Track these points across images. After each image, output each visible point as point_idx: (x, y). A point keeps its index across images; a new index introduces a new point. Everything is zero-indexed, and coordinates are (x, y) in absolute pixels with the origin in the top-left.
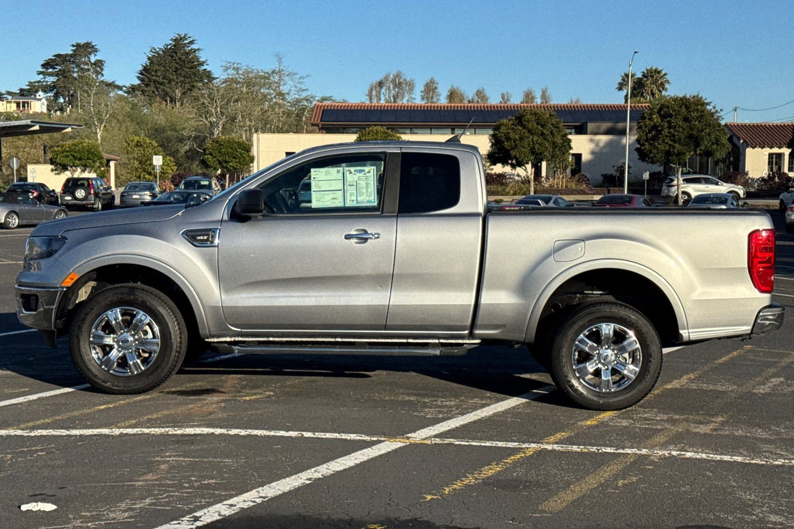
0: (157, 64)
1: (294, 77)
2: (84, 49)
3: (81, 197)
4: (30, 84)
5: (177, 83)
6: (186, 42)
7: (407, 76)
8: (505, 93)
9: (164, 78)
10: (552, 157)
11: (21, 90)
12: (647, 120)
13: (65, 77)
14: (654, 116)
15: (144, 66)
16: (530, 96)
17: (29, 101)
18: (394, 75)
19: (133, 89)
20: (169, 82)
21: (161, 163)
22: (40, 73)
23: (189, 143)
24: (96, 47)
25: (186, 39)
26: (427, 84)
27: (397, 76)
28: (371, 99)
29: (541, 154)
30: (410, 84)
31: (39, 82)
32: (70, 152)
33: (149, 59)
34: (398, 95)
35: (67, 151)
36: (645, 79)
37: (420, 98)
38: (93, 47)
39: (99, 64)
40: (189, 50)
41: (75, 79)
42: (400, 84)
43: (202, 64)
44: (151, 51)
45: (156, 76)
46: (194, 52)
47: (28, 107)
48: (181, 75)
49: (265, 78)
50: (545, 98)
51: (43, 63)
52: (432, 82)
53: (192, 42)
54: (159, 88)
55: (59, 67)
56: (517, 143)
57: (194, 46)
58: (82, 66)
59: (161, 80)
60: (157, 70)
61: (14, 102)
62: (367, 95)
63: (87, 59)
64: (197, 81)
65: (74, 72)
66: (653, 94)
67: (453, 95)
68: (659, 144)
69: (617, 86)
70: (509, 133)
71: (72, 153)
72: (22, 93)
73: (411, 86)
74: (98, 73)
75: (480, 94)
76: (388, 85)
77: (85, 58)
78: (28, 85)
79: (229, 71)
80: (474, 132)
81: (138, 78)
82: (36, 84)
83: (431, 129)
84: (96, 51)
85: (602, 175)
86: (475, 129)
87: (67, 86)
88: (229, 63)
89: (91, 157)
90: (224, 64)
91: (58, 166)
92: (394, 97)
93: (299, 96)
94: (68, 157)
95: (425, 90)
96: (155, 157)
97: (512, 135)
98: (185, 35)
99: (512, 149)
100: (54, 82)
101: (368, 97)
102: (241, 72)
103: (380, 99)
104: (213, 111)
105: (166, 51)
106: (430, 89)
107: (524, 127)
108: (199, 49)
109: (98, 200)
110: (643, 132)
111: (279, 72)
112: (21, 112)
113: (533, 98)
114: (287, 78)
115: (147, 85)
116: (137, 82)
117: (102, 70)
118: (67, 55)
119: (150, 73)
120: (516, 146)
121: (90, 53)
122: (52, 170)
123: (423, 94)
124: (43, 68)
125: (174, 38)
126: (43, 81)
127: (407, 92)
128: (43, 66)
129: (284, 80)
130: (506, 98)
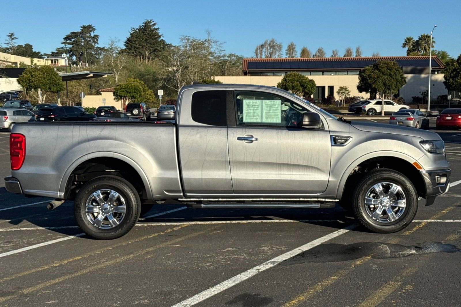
0: (135, 37)
1: (217, 43)
2: (88, 29)
3: (136, 114)
4: (58, 49)
5: (147, 48)
6: (151, 24)
7: (278, 41)
8: (335, 50)
9: (139, 45)
10: (396, 87)
11: (53, 53)
12: (450, 66)
13: (77, 45)
14: (455, 64)
15: (128, 38)
16: (350, 52)
17: (58, 59)
18: (270, 41)
19: (122, 51)
20: (143, 47)
21: (162, 94)
22: (63, 43)
23: (161, 82)
24: (94, 28)
25: (151, 23)
26: (289, 46)
27: (272, 42)
28: (257, 55)
29: (389, 86)
30: (279, 46)
31: (62, 48)
32: (125, 89)
33: (131, 34)
34: (272, 53)
35: (123, 89)
36: (421, 41)
37: (285, 53)
38: (92, 27)
39: (96, 37)
40: (153, 29)
41: (83, 46)
42: (274, 46)
43: (160, 37)
44: (132, 30)
45: (135, 44)
46: (156, 30)
47: (58, 62)
48: (149, 43)
49: (202, 44)
50: (358, 53)
51: (64, 37)
52: (292, 44)
53: (154, 24)
54: (137, 50)
55: (74, 40)
56: (376, 80)
57: (156, 27)
58: (86, 38)
59: (138, 46)
60: (135, 40)
61: (50, 60)
62: (254, 53)
63: (89, 34)
64: (158, 46)
65: (82, 42)
66: (425, 50)
67: (304, 52)
68: (458, 79)
69: (402, 45)
70: (371, 74)
71: (126, 90)
72: (53, 54)
73: (280, 47)
74: (95, 42)
75: (320, 51)
76: (267, 47)
77: (88, 34)
78: (56, 50)
79: (183, 41)
80: (335, 74)
81: (125, 45)
82: (61, 49)
83: (311, 72)
84: (94, 30)
85: (412, 97)
86: (336, 72)
87: (78, 50)
88: (184, 36)
89: (136, 92)
90: (181, 37)
91: (118, 97)
92: (270, 54)
93: (220, 54)
94: (124, 91)
95: (288, 49)
96: (159, 91)
97: (373, 75)
98: (151, 20)
99: (372, 83)
100: (71, 48)
101: (255, 54)
102: (190, 41)
103: (262, 55)
104: (176, 64)
105: (140, 29)
106: (291, 49)
107: (379, 71)
108: (158, 28)
109: (144, 115)
110: (448, 73)
111: (209, 41)
112: (54, 65)
113: (351, 53)
114: (213, 44)
115: (130, 49)
116: (124, 48)
117: (97, 40)
118: (78, 32)
119: (131, 42)
120: (375, 81)
121: (91, 31)
122: (114, 99)
123: (287, 51)
124: (64, 40)
125: (145, 22)
126: (65, 48)
127: (278, 51)
128: (65, 39)
129: (211, 45)
130: (335, 53)
